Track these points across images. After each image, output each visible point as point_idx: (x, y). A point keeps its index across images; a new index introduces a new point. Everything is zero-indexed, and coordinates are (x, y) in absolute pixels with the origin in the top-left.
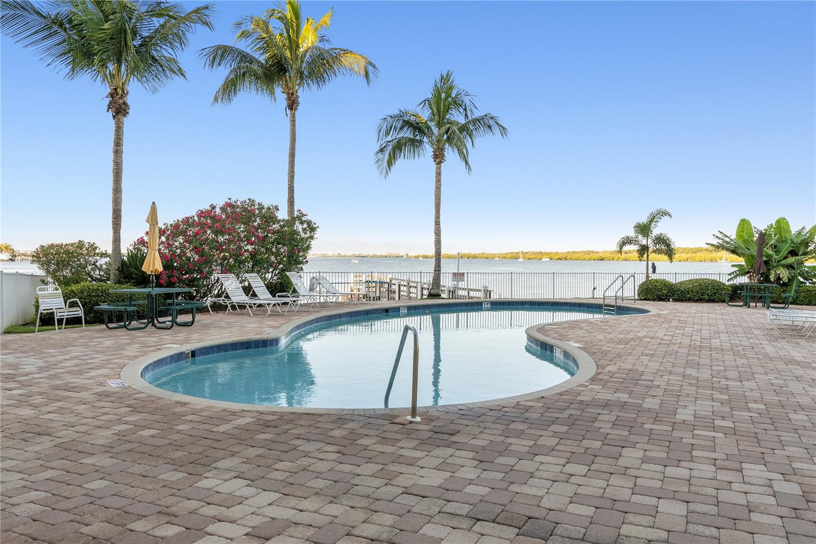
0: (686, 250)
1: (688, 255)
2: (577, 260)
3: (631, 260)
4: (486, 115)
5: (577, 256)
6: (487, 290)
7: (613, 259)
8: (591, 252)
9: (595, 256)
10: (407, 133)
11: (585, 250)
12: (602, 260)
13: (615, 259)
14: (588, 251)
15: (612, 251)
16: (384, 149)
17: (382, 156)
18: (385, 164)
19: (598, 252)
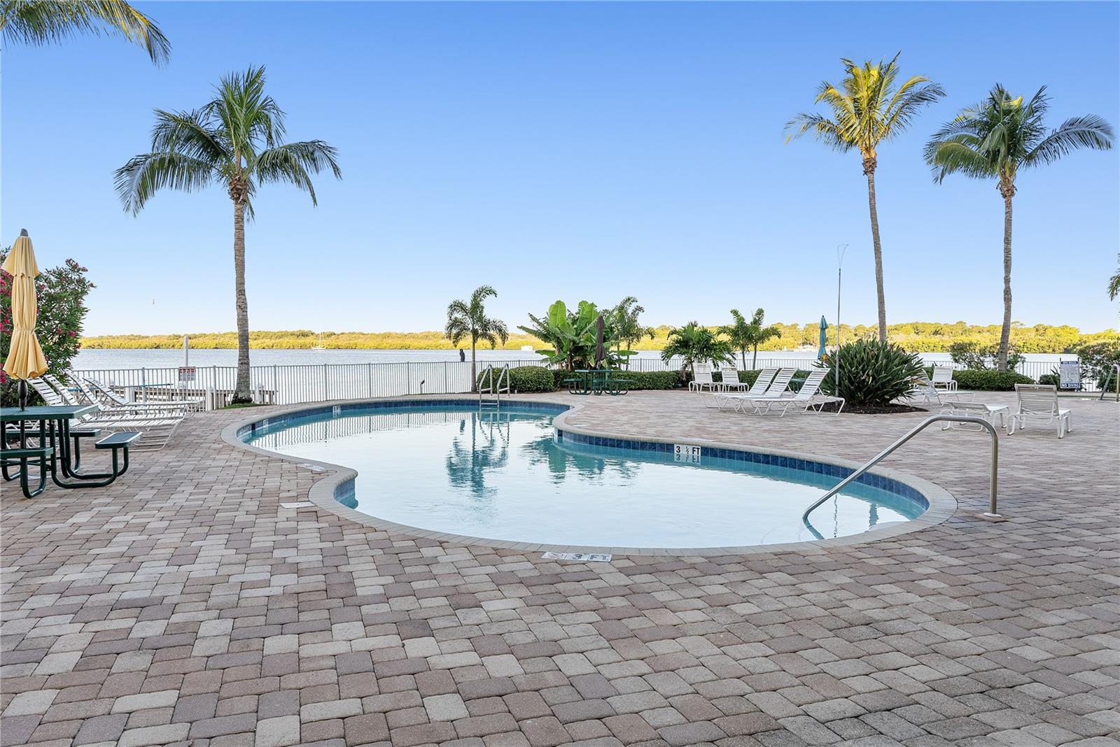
0: (267, 335)
1: (273, 341)
2: (119, 348)
3: (200, 347)
4: (313, 142)
5: (118, 343)
6: (264, 391)
7: (173, 346)
8: (137, 336)
9: (145, 342)
10: (191, 152)
11: (127, 335)
12: (158, 347)
13: (176, 347)
14: (133, 335)
15: (170, 336)
16: (135, 168)
17: (128, 178)
18: (135, 194)
19: (147, 337)
